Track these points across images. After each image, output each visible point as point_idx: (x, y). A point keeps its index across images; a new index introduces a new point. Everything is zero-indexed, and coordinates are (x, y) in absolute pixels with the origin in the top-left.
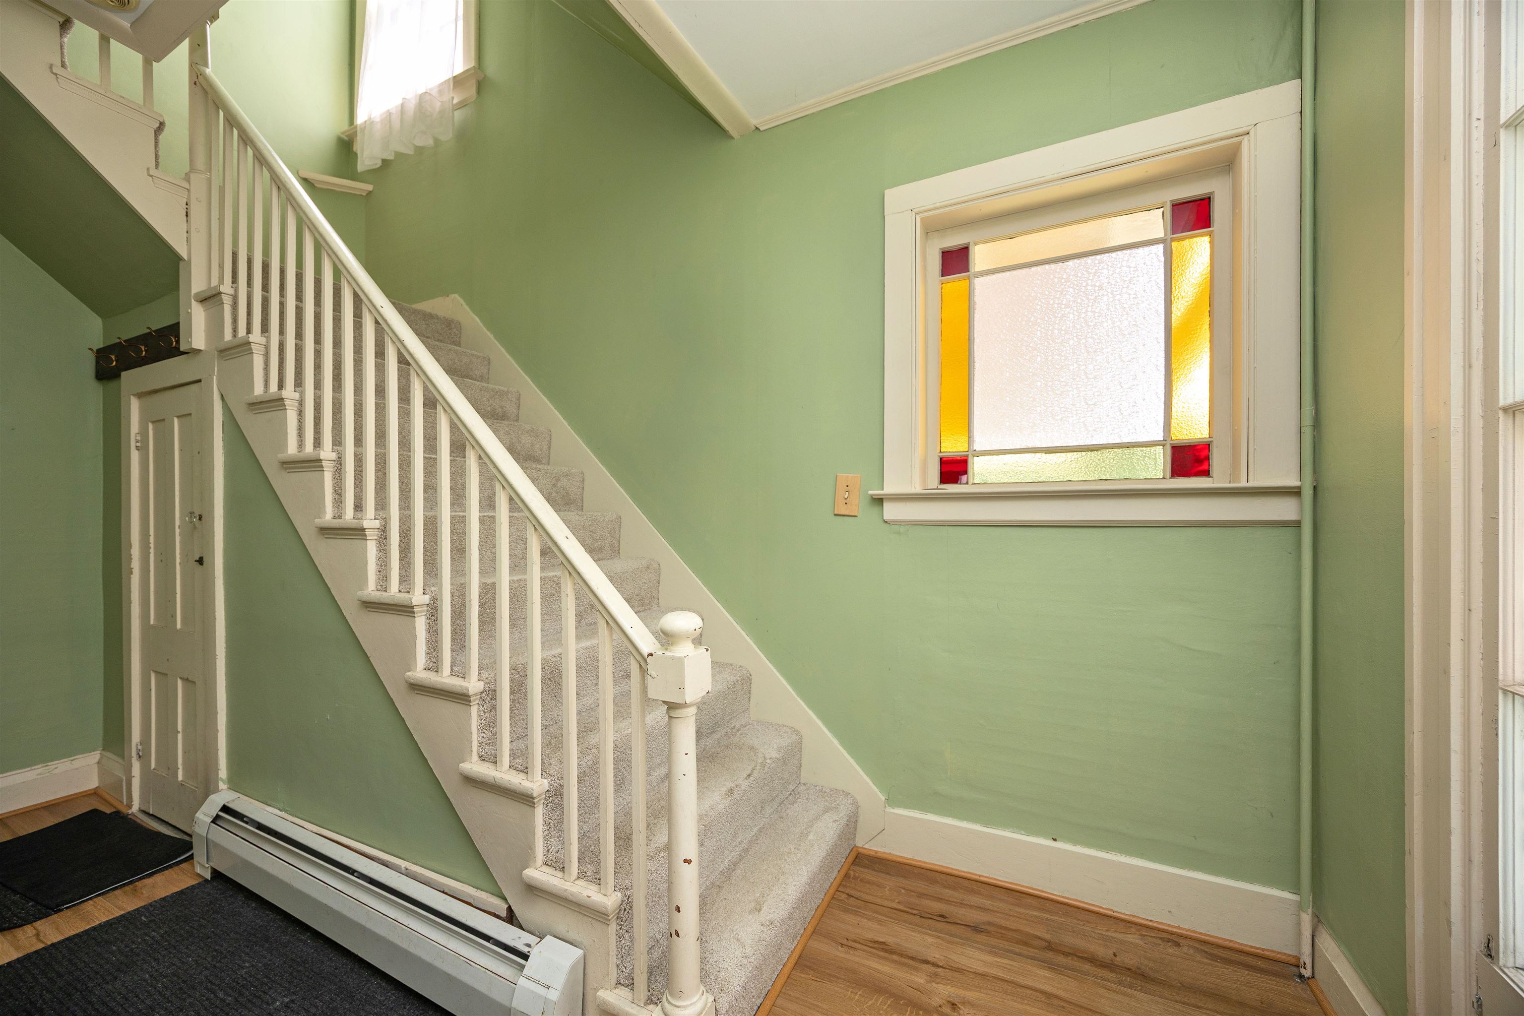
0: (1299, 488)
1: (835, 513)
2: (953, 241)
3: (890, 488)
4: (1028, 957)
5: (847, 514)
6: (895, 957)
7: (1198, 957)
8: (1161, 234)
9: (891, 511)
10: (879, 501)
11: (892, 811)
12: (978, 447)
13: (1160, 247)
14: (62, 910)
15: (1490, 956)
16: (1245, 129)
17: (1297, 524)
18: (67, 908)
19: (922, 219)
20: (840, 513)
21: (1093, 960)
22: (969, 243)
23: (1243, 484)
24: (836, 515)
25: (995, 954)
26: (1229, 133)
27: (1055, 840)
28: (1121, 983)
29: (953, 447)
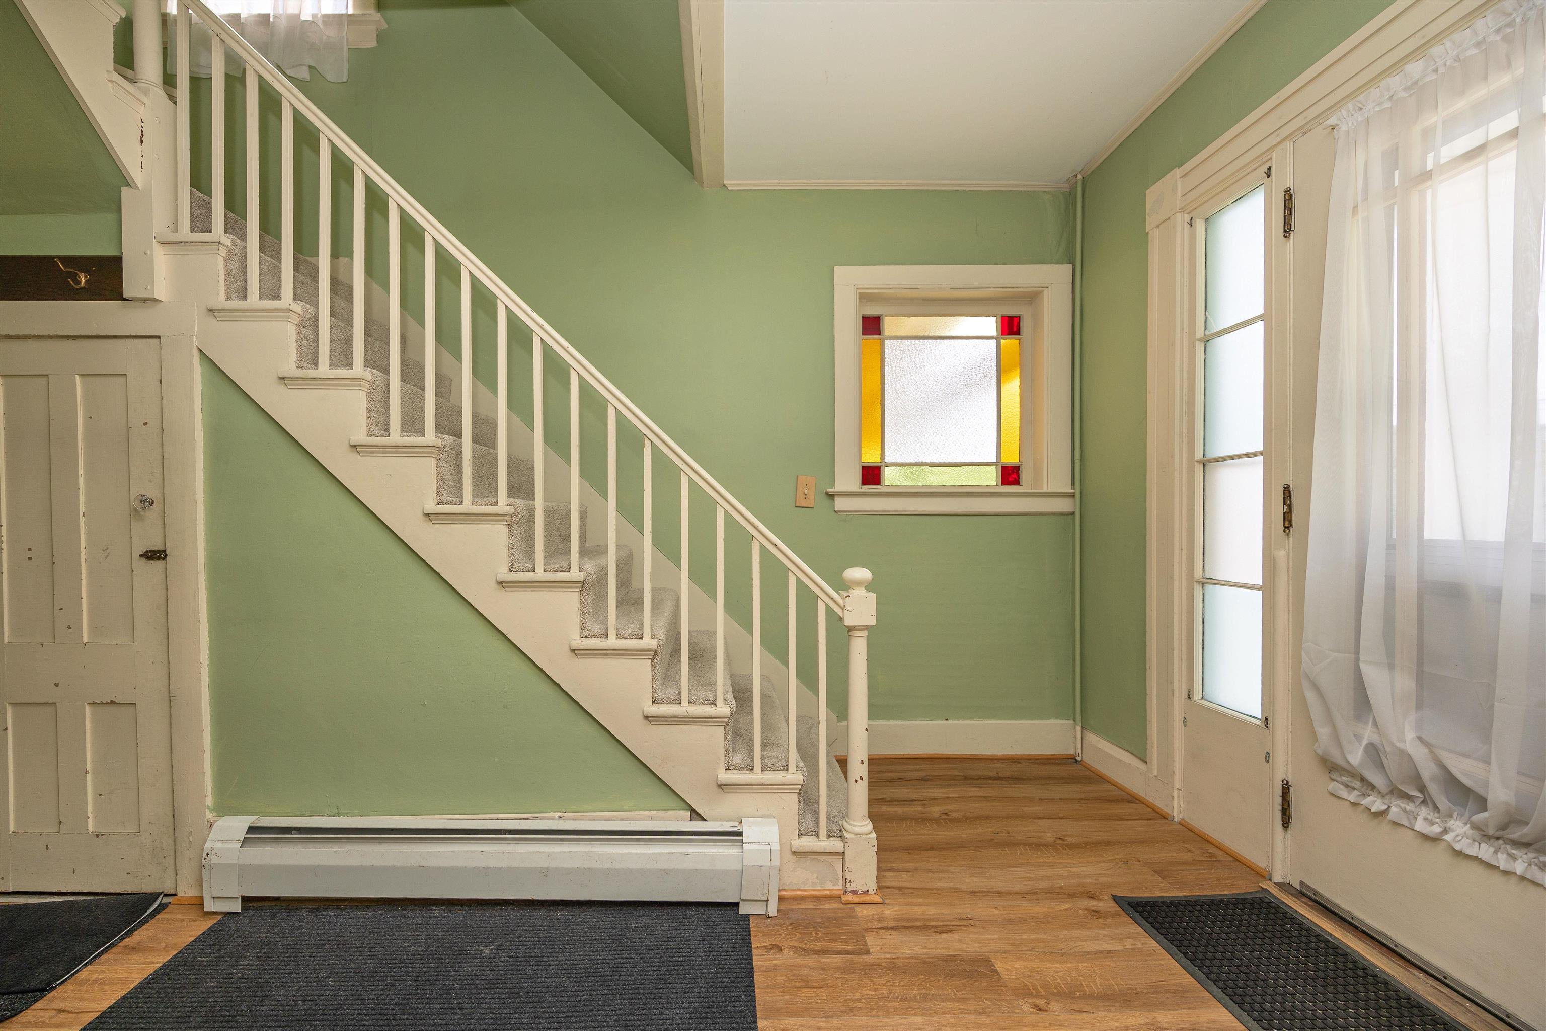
0: (1074, 493)
1: (797, 505)
2: (872, 311)
3: (839, 487)
4: (960, 785)
5: (806, 506)
6: (895, 803)
7: (1032, 765)
8: (994, 333)
9: (840, 504)
10: (831, 496)
11: (841, 724)
12: (888, 459)
13: (994, 341)
14: (55, 988)
15: (1190, 698)
16: (1046, 285)
17: (1073, 513)
18: (60, 984)
19: (859, 293)
20: (801, 506)
21: (990, 778)
22: (882, 315)
23: (1045, 490)
24: (796, 507)
25: (944, 788)
26: (1039, 285)
27: (947, 720)
28: (1010, 784)
29: (871, 457)
